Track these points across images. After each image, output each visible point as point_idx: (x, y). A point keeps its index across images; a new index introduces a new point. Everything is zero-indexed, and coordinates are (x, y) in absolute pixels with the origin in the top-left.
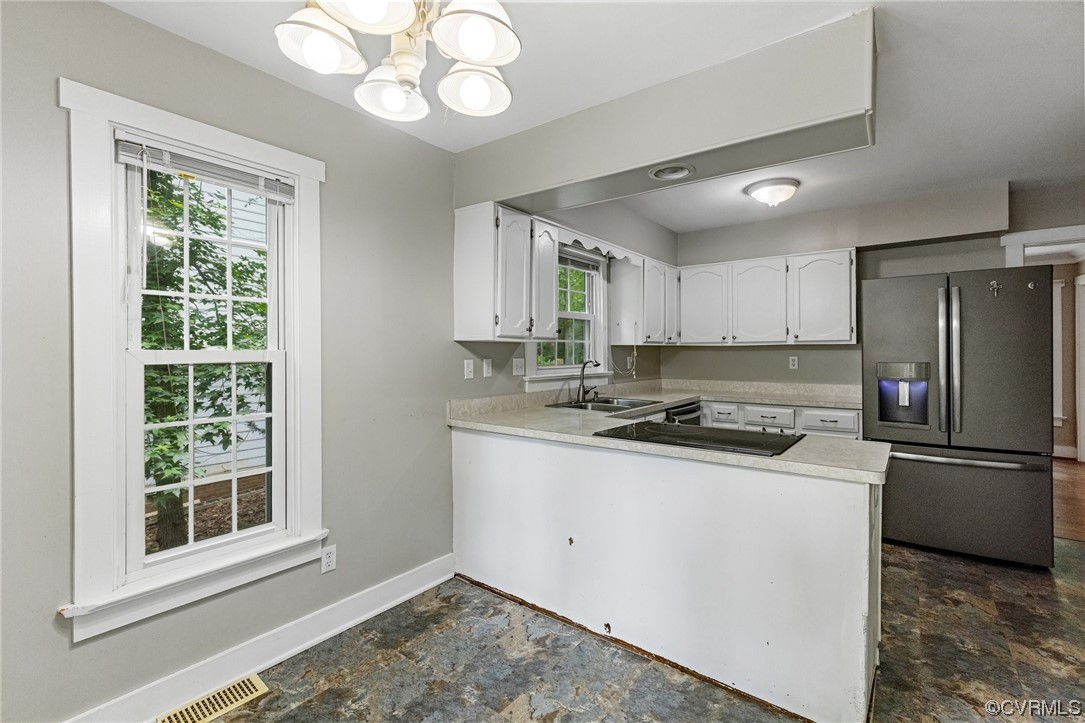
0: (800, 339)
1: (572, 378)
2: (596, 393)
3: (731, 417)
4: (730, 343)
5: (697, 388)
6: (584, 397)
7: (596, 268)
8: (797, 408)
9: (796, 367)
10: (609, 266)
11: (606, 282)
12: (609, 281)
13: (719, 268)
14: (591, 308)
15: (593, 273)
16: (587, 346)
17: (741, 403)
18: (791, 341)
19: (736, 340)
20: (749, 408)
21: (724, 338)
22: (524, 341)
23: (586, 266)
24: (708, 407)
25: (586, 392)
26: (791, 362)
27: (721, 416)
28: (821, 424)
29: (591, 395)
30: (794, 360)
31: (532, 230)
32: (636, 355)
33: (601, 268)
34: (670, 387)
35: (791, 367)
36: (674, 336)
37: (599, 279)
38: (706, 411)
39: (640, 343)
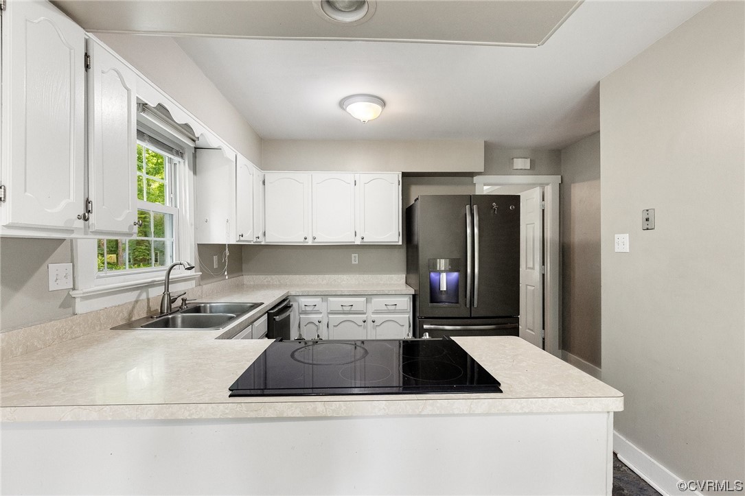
0: (365, 240)
1: (152, 285)
2: (184, 300)
3: (316, 308)
4: (310, 243)
5: (278, 283)
6: (169, 307)
7: (180, 154)
8: (369, 296)
9: (357, 262)
10: (195, 156)
11: (192, 173)
12: (195, 173)
13: (303, 176)
14: (174, 200)
15: (176, 159)
16: (168, 244)
17: (325, 296)
18: (358, 242)
19: (316, 240)
20: (331, 299)
21: (306, 239)
22: (73, 236)
23: (169, 149)
24: (296, 301)
25: (172, 301)
26: (353, 258)
27: (307, 308)
28: (385, 308)
29: (179, 302)
30: (355, 257)
31: (87, 56)
32: (228, 254)
33: (186, 156)
34: (252, 283)
35: (353, 262)
36: (260, 235)
37: (183, 167)
38: (295, 305)
39: (233, 242)
